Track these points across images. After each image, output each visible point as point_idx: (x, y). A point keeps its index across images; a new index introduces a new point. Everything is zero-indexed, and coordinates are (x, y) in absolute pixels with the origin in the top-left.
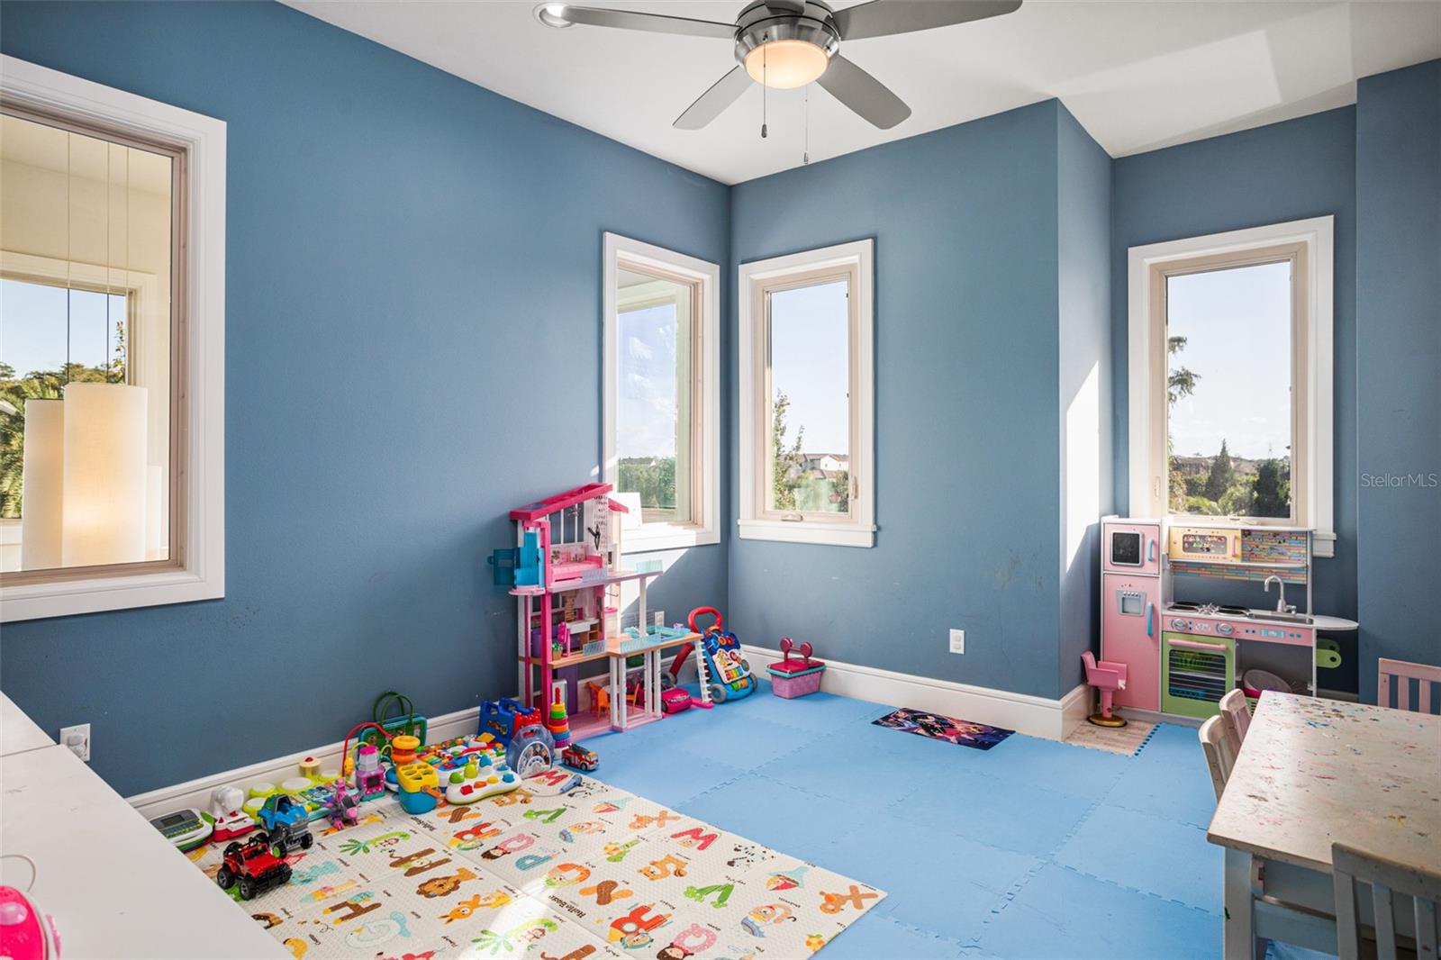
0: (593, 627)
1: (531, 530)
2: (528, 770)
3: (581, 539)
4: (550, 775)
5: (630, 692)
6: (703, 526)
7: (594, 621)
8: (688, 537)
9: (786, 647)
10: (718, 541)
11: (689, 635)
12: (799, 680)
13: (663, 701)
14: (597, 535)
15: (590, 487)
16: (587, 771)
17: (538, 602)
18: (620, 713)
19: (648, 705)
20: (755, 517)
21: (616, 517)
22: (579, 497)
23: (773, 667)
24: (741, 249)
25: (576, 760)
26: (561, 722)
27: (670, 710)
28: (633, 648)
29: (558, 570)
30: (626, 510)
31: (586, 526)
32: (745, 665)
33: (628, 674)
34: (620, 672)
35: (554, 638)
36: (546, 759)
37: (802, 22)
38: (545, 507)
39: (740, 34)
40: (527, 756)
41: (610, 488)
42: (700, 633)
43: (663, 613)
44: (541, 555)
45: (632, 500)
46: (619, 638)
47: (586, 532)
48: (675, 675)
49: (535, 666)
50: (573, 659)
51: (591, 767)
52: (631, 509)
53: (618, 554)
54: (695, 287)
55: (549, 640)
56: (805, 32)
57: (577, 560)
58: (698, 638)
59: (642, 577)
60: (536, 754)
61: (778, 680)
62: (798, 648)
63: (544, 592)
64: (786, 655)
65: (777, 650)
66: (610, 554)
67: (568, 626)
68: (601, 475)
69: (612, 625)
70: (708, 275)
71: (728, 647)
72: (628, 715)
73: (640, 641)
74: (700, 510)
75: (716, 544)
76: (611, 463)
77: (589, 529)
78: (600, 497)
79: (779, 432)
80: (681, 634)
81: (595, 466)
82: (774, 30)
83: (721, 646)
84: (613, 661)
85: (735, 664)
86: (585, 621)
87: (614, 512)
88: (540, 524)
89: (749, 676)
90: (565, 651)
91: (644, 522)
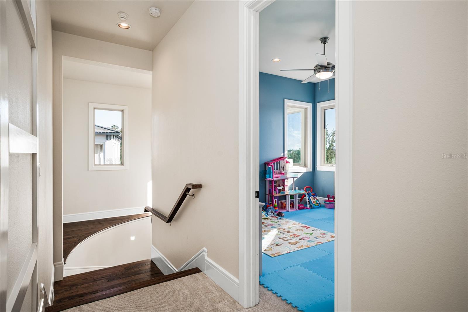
0: (282, 188)
1: (269, 166)
2: (270, 215)
3: (279, 169)
4: (274, 217)
5: (291, 204)
6: (308, 167)
7: (283, 187)
8: (304, 170)
9: (328, 197)
10: (312, 171)
11: (304, 192)
12: (332, 204)
13: (298, 207)
14: (283, 168)
15: (282, 158)
16: (282, 217)
17: (271, 182)
18: (288, 208)
19: (295, 207)
20: (321, 165)
21: (287, 164)
22: (279, 160)
23: (325, 201)
24: (317, 100)
25: (280, 215)
26: (276, 207)
27: (299, 208)
28: (292, 193)
29: (275, 176)
30: (290, 163)
31: (280, 166)
32: (318, 200)
33: (290, 201)
34: (288, 200)
35: (274, 190)
36: (274, 214)
37: (327, 69)
38: (272, 162)
39: (315, 70)
40: (270, 212)
41: (286, 158)
42: (307, 191)
43: (298, 187)
44: (272, 172)
45: (291, 160)
46: (288, 191)
47: (280, 167)
48: (301, 202)
49: (270, 196)
50: (278, 195)
51: (283, 216)
52: (291, 163)
53: (288, 173)
54: (306, 109)
55: (273, 190)
56: (327, 70)
57: (279, 174)
58: (306, 193)
59: (294, 178)
60: (272, 212)
61: (326, 204)
62: (331, 197)
63: (272, 180)
64: (328, 199)
65: (326, 198)
66: (286, 173)
67: (277, 188)
68: (284, 155)
69: (287, 189)
70: (309, 106)
71: (314, 196)
72: (290, 209)
73: (293, 192)
74: (307, 163)
75: (311, 172)
76: (286, 152)
77: (281, 167)
78: (284, 160)
79: (333, 142)
80: (302, 192)
81: (282, 153)
82: (322, 70)
83: (312, 195)
84: (287, 196)
85: (316, 200)
86: (280, 187)
87: (287, 163)
88: (271, 165)
89: (319, 203)
90: (276, 193)
91: (294, 166)
